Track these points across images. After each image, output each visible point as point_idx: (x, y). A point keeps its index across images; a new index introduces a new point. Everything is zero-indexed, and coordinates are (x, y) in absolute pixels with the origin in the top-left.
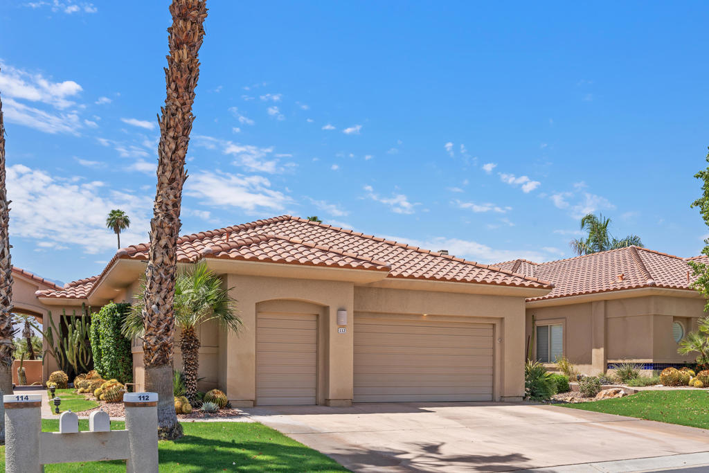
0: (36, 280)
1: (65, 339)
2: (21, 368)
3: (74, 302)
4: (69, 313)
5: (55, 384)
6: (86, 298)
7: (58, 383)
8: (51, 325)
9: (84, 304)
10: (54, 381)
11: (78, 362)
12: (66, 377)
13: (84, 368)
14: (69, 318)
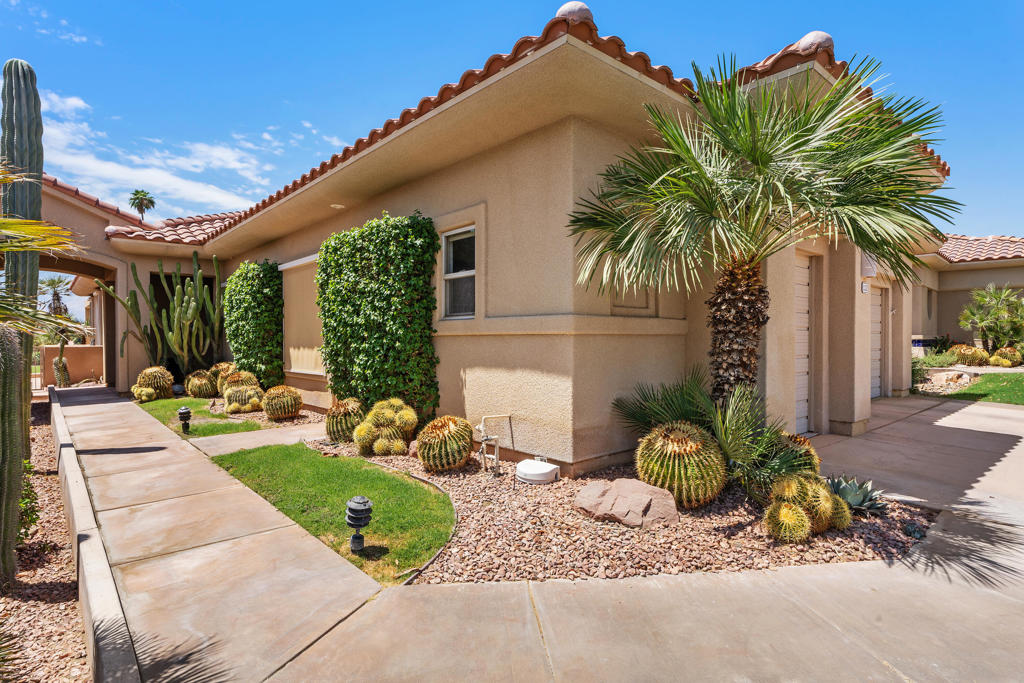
0: (104, 208)
1: (164, 311)
2: (61, 359)
3: (179, 250)
4: (168, 268)
5: (150, 390)
6: (202, 243)
7: (155, 389)
8: (134, 287)
9: (196, 253)
10: (148, 386)
11: (190, 350)
12: (169, 376)
13: (200, 359)
14: (168, 278)
